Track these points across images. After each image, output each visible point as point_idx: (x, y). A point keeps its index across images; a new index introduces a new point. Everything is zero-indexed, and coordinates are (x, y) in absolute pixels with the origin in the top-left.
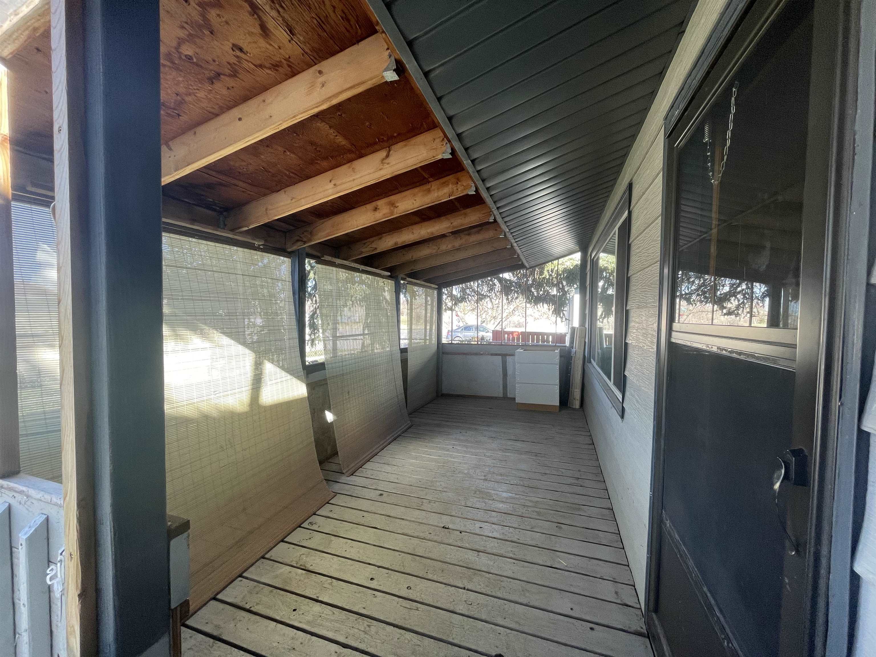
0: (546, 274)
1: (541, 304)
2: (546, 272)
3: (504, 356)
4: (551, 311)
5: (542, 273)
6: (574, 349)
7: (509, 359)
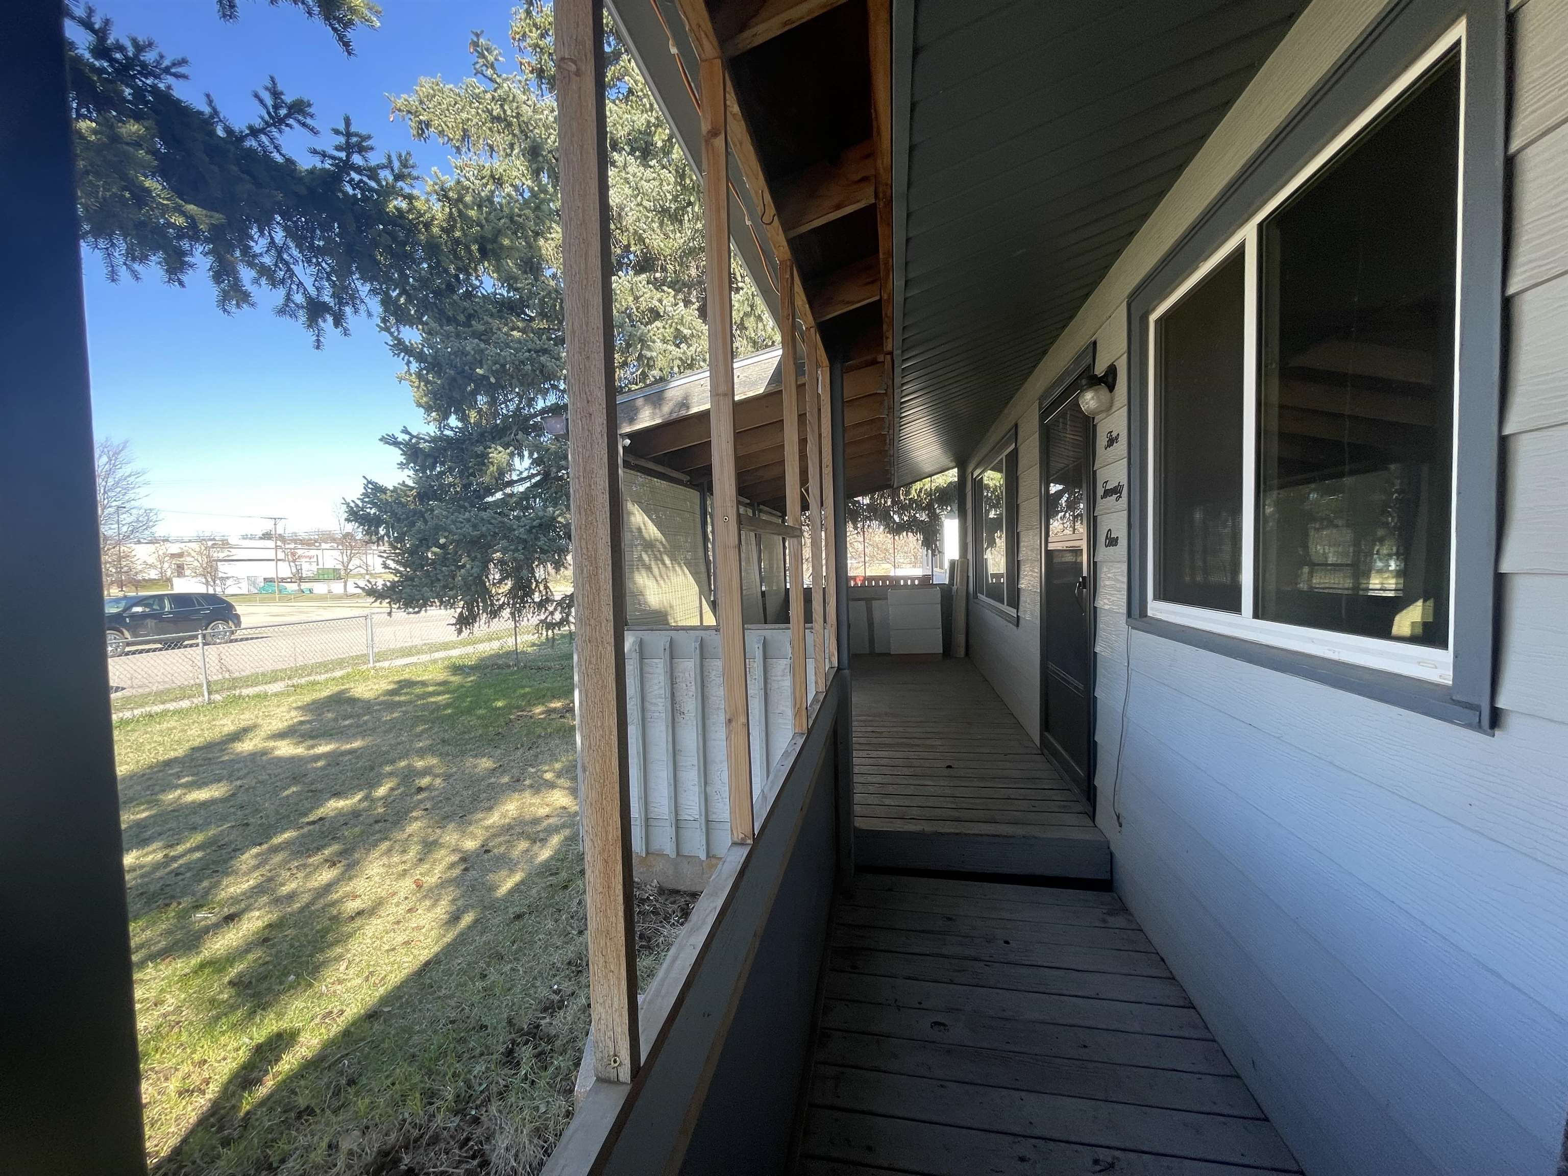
0: (913, 494)
1: (905, 533)
2: (913, 492)
3: (868, 601)
4: (920, 542)
5: (908, 493)
6: (955, 587)
7: (875, 604)
